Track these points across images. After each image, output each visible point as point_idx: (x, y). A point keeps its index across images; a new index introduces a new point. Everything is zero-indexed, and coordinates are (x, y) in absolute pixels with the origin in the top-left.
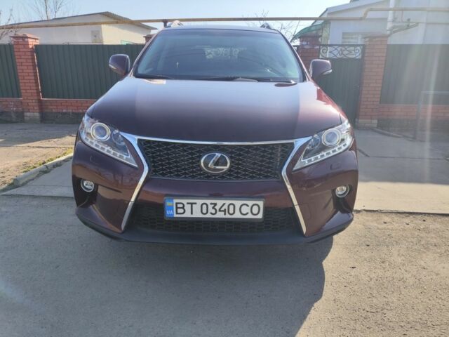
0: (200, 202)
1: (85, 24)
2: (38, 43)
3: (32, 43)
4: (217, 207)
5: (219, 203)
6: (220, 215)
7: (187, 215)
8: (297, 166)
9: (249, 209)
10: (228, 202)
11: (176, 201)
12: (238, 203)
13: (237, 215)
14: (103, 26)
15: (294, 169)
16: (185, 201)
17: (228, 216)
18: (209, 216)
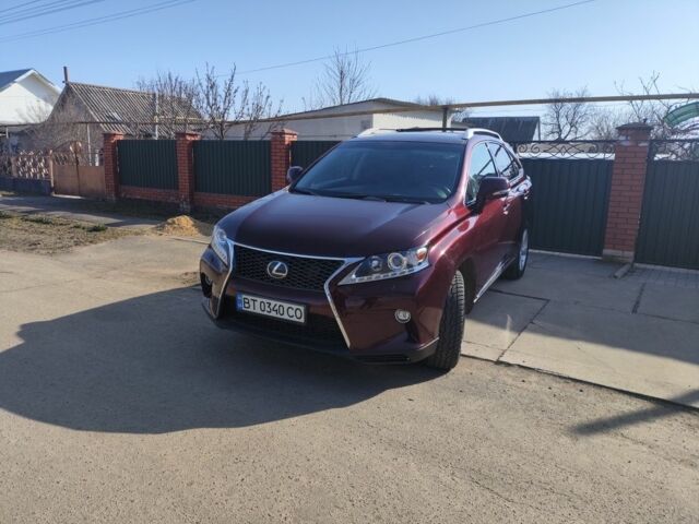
0: (259, 300)
1: (354, 114)
2: (295, 139)
3: (288, 139)
4: (272, 306)
5: (273, 303)
6: (273, 314)
7: (251, 309)
8: (344, 281)
9: (293, 312)
10: (279, 303)
11: (244, 296)
12: (286, 305)
13: (286, 317)
14: (375, 115)
15: (340, 283)
16: (250, 298)
17: (279, 316)
18: (265, 313)
